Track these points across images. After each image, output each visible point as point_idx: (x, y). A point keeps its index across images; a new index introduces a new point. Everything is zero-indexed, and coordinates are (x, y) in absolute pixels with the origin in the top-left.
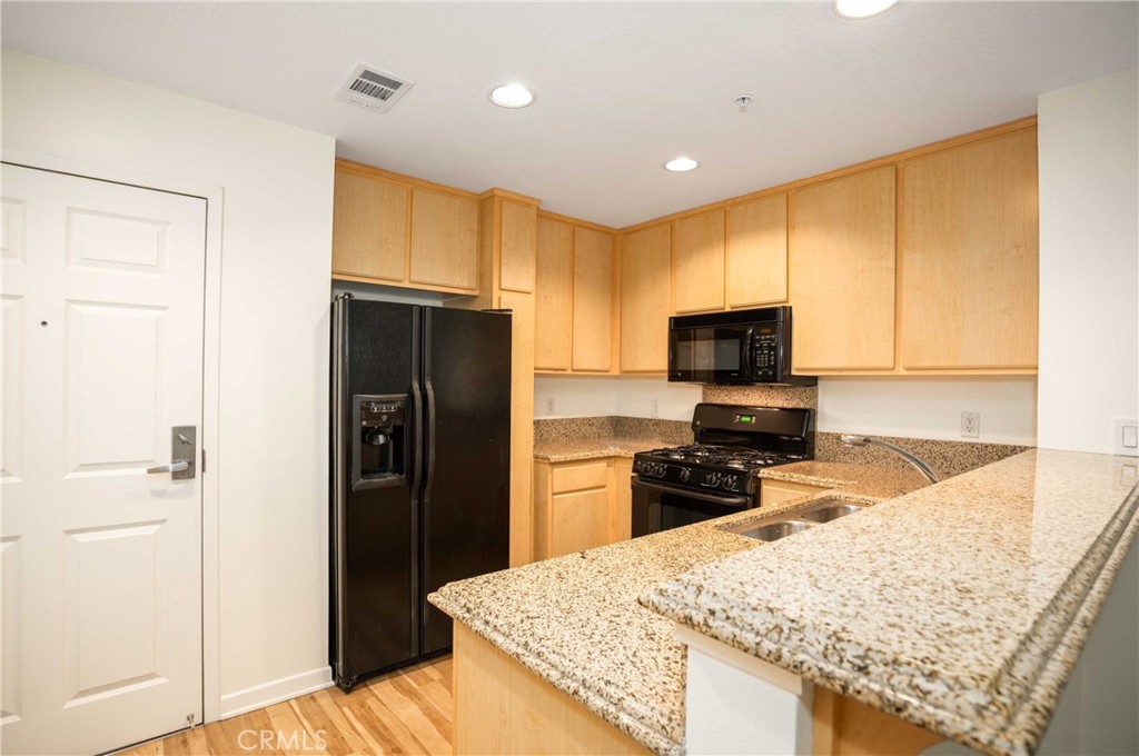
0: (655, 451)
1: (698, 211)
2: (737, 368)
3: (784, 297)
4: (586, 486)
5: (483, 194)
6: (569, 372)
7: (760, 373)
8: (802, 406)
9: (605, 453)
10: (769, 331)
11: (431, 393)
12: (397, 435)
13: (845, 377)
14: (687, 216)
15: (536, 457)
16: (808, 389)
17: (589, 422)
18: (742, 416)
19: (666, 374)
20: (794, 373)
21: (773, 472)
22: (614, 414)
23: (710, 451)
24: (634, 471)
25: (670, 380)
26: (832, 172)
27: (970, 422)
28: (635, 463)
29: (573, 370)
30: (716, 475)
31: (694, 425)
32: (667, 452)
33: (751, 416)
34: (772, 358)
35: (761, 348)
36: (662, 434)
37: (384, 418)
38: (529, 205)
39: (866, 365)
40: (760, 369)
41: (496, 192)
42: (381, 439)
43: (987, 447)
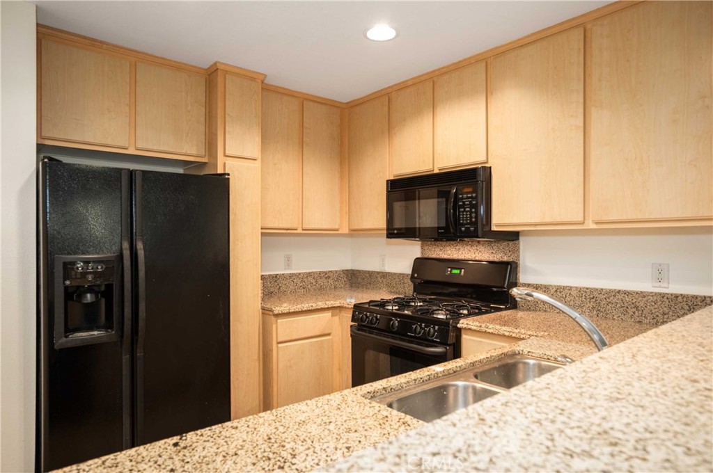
0: (371, 301)
1: (410, 83)
2: (444, 225)
3: (483, 158)
4: (310, 335)
5: (209, 68)
6: (299, 231)
7: (463, 229)
8: (505, 259)
9: (330, 303)
10: (470, 190)
11: (141, 253)
12: (107, 293)
13: (545, 231)
14: (402, 87)
15: (263, 309)
16: (511, 243)
17: (326, 275)
18: (452, 268)
19: (385, 232)
20: (494, 228)
21: (471, 323)
22: (350, 268)
23: (424, 301)
24: (352, 321)
25: (388, 237)
26: (526, 37)
27: (660, 273)
28: (354, 312)
29: (303, 230)
30: (420, 326)
31: (412, 277)
32: (383, 304)
33: (460, 269)
34: (473, 215)
35: (464, 206)
36: (389, 285)
37: (90, 277)
38: (253, 79)
39: (558, 219)
40: (463, 225)
41: (219, 66)
42: (89, 297)
43: (677, 297)
